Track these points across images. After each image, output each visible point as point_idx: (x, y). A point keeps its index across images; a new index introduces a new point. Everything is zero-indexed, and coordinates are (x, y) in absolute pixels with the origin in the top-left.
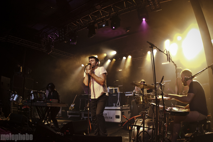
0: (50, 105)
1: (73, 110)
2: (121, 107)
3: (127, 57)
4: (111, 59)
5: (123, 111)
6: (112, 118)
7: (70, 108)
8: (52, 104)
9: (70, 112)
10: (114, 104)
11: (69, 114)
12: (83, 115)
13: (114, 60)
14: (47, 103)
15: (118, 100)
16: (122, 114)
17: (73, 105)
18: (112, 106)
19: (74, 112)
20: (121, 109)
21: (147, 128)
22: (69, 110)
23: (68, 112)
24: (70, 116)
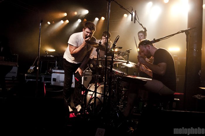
1: (32, 73)
3: (100, 18)
4: (82, 19)
5: (86, 76)
7: (29, 71)
9: (29, 75)
11: (27, 77)
12: (43, 79)
13: (85, 20)
16: (85, 79)
17: (33, 67)
19: (33, 76)
21: (101, 95)
22: (27, 73)
23: (26, 75)
24: (28, 80)
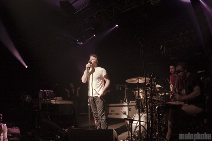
0: (54, 102)
2: (127, 103)
5: (130, 107)
6: (119, 114)
8: (56, 101)
10: (122, 100)
14: (52, 101)
15: (125, 97)
16: (129, 110)
18: (119, 102)
20: (127, 105)
21: (144, 123)
